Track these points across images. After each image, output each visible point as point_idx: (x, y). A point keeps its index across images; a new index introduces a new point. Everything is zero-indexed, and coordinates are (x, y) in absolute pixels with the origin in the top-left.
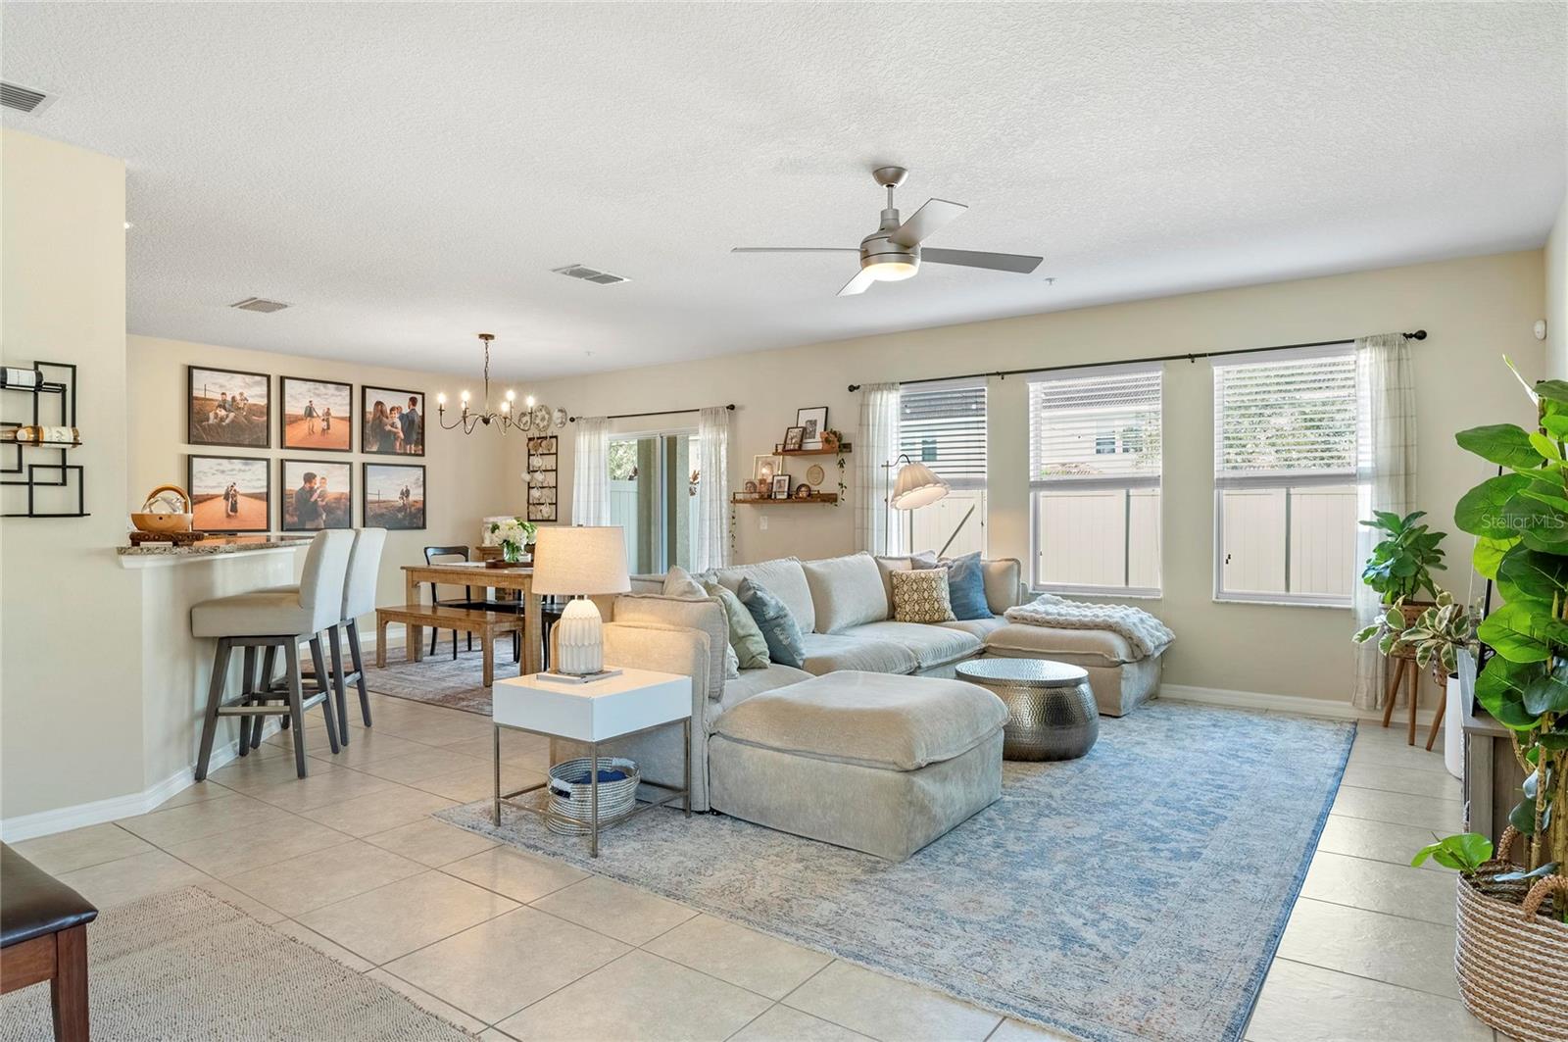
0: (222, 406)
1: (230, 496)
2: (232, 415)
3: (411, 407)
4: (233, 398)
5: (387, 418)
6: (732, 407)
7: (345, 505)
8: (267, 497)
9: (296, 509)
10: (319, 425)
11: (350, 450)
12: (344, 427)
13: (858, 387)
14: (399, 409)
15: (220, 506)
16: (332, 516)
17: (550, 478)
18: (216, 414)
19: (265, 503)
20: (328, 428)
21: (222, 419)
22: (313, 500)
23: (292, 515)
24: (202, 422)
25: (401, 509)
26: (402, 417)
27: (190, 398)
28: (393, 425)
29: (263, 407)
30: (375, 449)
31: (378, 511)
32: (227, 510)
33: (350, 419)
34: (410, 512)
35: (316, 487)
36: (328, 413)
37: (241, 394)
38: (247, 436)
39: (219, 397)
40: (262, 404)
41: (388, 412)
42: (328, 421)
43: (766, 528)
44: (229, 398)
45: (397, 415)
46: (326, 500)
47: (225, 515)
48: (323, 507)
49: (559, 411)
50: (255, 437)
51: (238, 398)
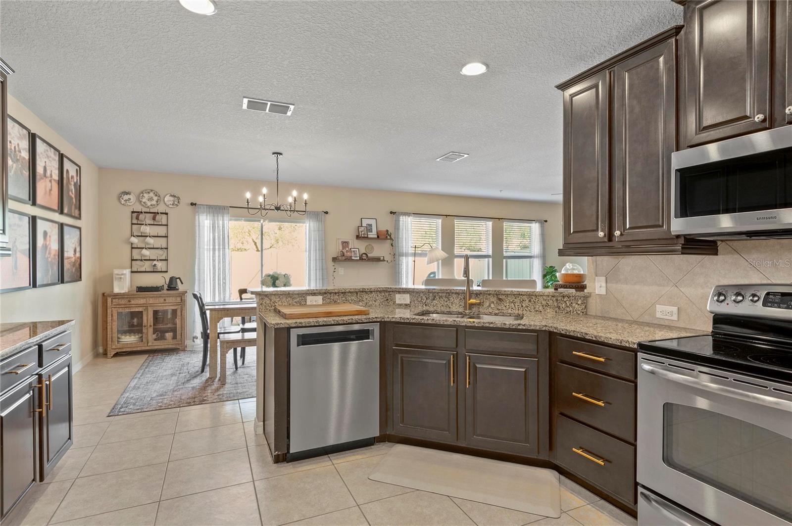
0: (10, 155)
1: (13, 252)
5: (70, 184)
6: (326, 213)
10: (48, 185)
13: (395, 213)
14: (73, 178)
17: (161, 242)
20: (51, 189)
21: (10, 170)
22: (46, 256)
25: (74, 264)
26: (74, 185)
28: (72, 191)
30: (66, 211)
31: (67, 267)
32: (12, 267)
34: (77, 265)
36: (51, 175)
37: (19, 145)
41: (70, 179)
42: (51, 182)
43: (343, 273)
44: (13, 147)
46: (51, 256)
48: (50, 263)
49: (171, 196)
51: (17, 148)
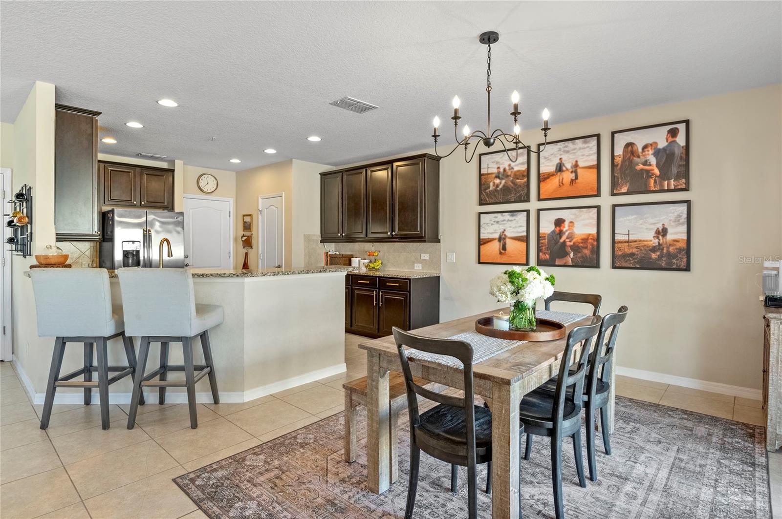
0: (497, 177)
1: (502, 239)
2: (503, 182)
3: (670, 139)
4: (505, 170)
5: (639, 157)
7: (592, 245)
8: (526, 239)
9: (547, 249)
10: (568, 176)
11: (598, 194)
12: (593, 174)
14: (654, 145)
15: (495, 246)
16: (579, 255)
18: (494, 183)
19: (524, 244)
20: (576, 178)
21: (497, 186)
22: (562, 241)
23: (545, 253)
24: (486, 190)
25: (654, 249)
26: (657, 153)
27: (481, 175)
28: (646, 163)
29: (524, 171)
30: (624, 190)
31: (628, 251)
32: (500, 249)
33: (598, 167)
34: (668, 251)
35: (564, 230)
36: (576, 165)
37: (509, 165)
38: (513, 195)
39: (495, 171)
40: (524, 169)
41: (640, 150)
42: (576, 172)
44: (502, 170)
45: (651, 152)
46: (574, 240)
47: (498, 252)
48: (571, 246)
50: (518, 195)
51: (507, 168)
